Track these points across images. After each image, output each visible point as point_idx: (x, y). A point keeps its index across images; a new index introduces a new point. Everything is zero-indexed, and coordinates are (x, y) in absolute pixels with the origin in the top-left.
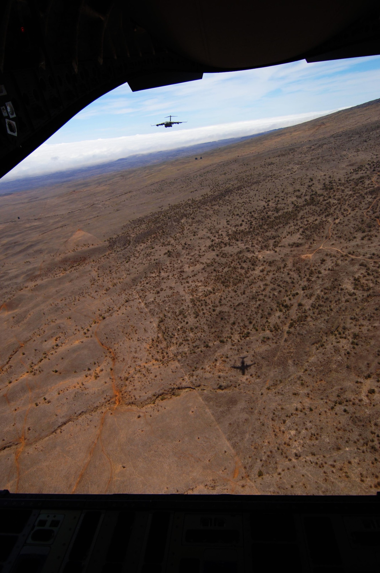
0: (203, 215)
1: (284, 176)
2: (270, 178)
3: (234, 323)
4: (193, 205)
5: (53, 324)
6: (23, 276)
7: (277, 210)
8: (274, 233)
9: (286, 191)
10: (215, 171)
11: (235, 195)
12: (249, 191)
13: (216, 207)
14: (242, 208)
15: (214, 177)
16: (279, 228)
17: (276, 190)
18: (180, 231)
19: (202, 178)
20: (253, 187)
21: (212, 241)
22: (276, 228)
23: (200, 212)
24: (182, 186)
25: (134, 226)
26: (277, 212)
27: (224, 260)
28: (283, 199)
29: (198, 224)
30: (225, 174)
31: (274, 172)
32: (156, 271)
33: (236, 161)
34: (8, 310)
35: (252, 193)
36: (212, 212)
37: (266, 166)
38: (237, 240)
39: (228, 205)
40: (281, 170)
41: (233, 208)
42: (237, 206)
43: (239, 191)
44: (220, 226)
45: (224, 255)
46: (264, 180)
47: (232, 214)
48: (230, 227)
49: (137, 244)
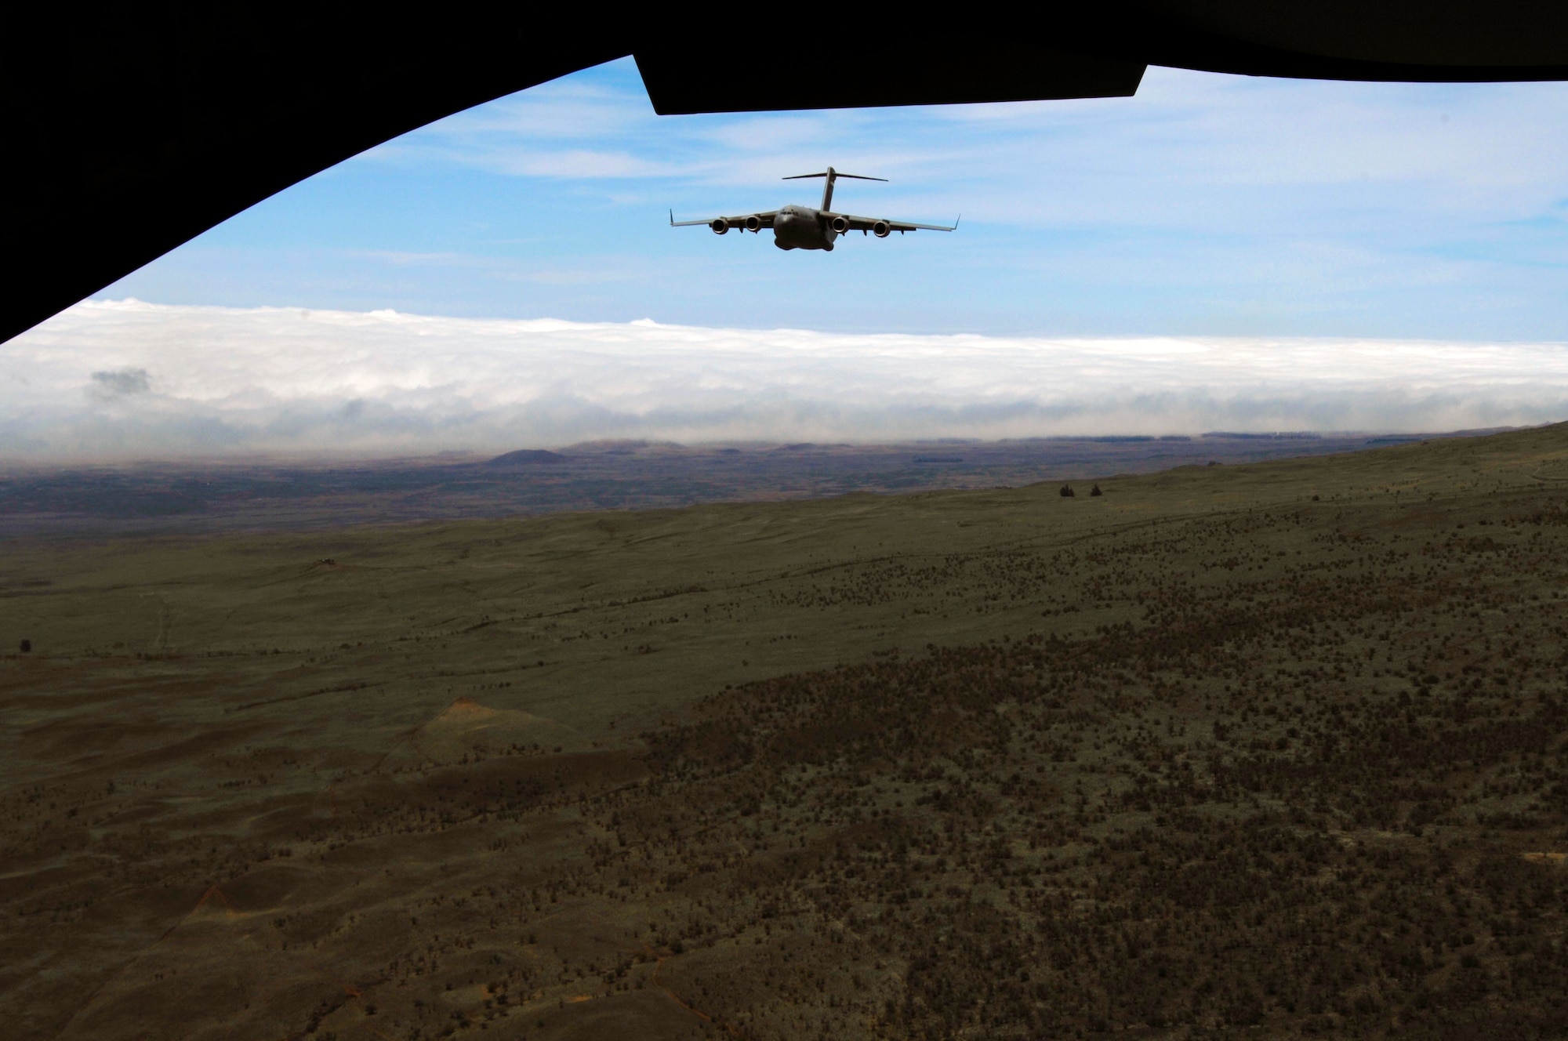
0: (1105, 696)
1: (1535, 598)
2: (1461, 598)
3: (1208, 988)
4: (1054, 656)
5: (461, 952)
6: (253, 818)
7: (1461, 713)
8: (1426, 784)
9: (1525, 652)
10: (1180, 546)
11: (1269, 641)
12: (1345, 635)
13: (1170, 678)
14: (1299, 692)
15: (1167, 572)
16: (1456, 769)
17: (1477, 647)
18: (989, 740)
19: (1101, 570)
20: (1365, 623)
21: (1142, 781)
22: (1438, 769)
23: (1087, 684)
24: (993, 591)
25: (755, 703)
26: (1460, 720)
27: (1189, 838)
28: (1502, 682)
29: (1075, 725)
30: (1231, 565)
31: (1487, 579)
32: (884, 845)
33: (1296, 516)
34: (238, 908)
35: (1355, 645)
36: (1148, 692)
37: (1458, 552)
38: (1257, 788)
39: (1227, 676)
40: (1527, 577)
41: (1252, 685)
42: (1275, 683)
43: (1294, 631)
44: (1187, 740)
45: (1191, 824)
46: (1427, 602)
47: (1244, 707)
48: (1227, 748)
49: (785, 763)
